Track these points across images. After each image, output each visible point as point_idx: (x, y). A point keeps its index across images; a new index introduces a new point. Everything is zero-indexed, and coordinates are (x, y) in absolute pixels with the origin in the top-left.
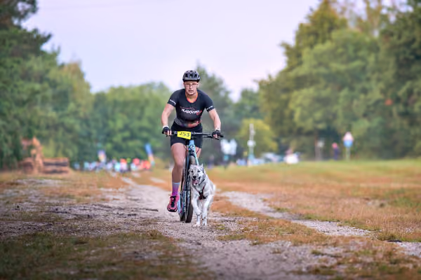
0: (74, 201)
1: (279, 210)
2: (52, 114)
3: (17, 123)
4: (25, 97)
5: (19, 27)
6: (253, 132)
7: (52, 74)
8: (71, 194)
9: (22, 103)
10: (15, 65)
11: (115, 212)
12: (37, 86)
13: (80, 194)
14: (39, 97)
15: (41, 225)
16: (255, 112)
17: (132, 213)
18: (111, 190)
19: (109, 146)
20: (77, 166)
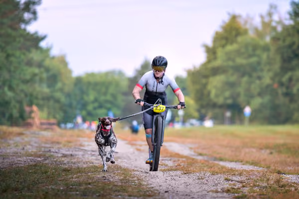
0: (61, 146)
1: (200, 154)
2: (46, 90)
3: (22, 95)
4: (28, 77)
5: (25, 30)
7: (47, 63)
8: (59, 141)
9: (26, 82)
10: (23, 57)
11: (89, 153)
12: (36, 71)
13: (65, 141)
14: (37, 78)
15: (39, 159)
16: (184, 91)
18: (86, 139)
19: (84, 113)
20: (63, 125)
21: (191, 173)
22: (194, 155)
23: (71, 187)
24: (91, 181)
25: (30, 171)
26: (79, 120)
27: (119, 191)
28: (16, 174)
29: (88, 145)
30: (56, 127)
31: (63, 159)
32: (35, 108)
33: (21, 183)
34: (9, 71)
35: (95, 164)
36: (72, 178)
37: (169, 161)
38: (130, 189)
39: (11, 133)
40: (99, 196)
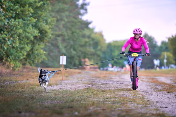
0: (101, 79)
2: (92, 50)
3: (80, 53)
4: (83, 44)
5: (81, 19)
6: (166, 57)
7: (93, 36)
8: (100, 76)
9: (82, 46)
10: (80, 33)
11: (115, 82)
12: (87, 40)
13: (103, 76)
14: (88, 44)
15: (89, 85)
16: (167, 49)
17: (122, 83)
18: (114, 75)
19: (113, 62)
20: (102, 69)
21: (171, 92)
22: (173, 83)
23: (106, 99)
24: (116, 97)
25: (85, 92)
26: (110, 65)
27: (132, 102)
28: (78, 93)
29: (115, 78)
30: (98, 70)
31: (102, 85)
32: (87, 60)
33: (80, 97)
34: (73, 41)
35: (119, 88)
36: (107, 95)
37: (159, 87)
38: (138, 101)
39: (75, 72)
40: (121, 104)
